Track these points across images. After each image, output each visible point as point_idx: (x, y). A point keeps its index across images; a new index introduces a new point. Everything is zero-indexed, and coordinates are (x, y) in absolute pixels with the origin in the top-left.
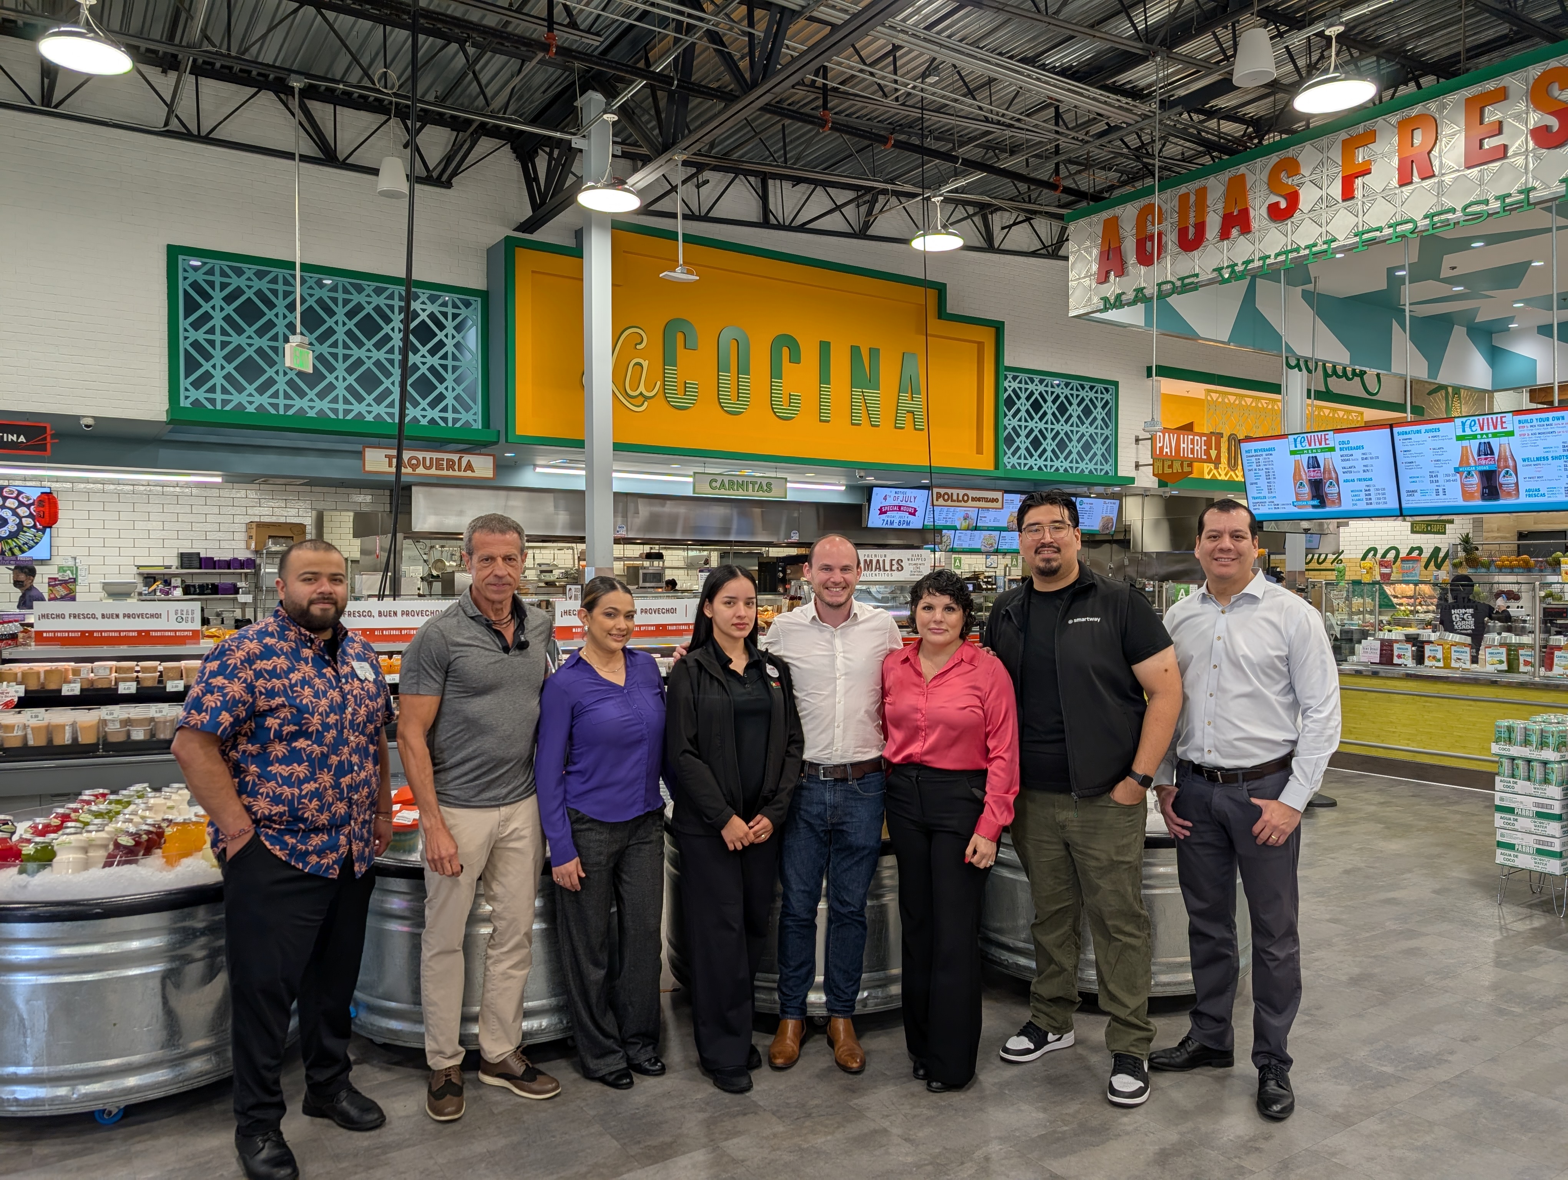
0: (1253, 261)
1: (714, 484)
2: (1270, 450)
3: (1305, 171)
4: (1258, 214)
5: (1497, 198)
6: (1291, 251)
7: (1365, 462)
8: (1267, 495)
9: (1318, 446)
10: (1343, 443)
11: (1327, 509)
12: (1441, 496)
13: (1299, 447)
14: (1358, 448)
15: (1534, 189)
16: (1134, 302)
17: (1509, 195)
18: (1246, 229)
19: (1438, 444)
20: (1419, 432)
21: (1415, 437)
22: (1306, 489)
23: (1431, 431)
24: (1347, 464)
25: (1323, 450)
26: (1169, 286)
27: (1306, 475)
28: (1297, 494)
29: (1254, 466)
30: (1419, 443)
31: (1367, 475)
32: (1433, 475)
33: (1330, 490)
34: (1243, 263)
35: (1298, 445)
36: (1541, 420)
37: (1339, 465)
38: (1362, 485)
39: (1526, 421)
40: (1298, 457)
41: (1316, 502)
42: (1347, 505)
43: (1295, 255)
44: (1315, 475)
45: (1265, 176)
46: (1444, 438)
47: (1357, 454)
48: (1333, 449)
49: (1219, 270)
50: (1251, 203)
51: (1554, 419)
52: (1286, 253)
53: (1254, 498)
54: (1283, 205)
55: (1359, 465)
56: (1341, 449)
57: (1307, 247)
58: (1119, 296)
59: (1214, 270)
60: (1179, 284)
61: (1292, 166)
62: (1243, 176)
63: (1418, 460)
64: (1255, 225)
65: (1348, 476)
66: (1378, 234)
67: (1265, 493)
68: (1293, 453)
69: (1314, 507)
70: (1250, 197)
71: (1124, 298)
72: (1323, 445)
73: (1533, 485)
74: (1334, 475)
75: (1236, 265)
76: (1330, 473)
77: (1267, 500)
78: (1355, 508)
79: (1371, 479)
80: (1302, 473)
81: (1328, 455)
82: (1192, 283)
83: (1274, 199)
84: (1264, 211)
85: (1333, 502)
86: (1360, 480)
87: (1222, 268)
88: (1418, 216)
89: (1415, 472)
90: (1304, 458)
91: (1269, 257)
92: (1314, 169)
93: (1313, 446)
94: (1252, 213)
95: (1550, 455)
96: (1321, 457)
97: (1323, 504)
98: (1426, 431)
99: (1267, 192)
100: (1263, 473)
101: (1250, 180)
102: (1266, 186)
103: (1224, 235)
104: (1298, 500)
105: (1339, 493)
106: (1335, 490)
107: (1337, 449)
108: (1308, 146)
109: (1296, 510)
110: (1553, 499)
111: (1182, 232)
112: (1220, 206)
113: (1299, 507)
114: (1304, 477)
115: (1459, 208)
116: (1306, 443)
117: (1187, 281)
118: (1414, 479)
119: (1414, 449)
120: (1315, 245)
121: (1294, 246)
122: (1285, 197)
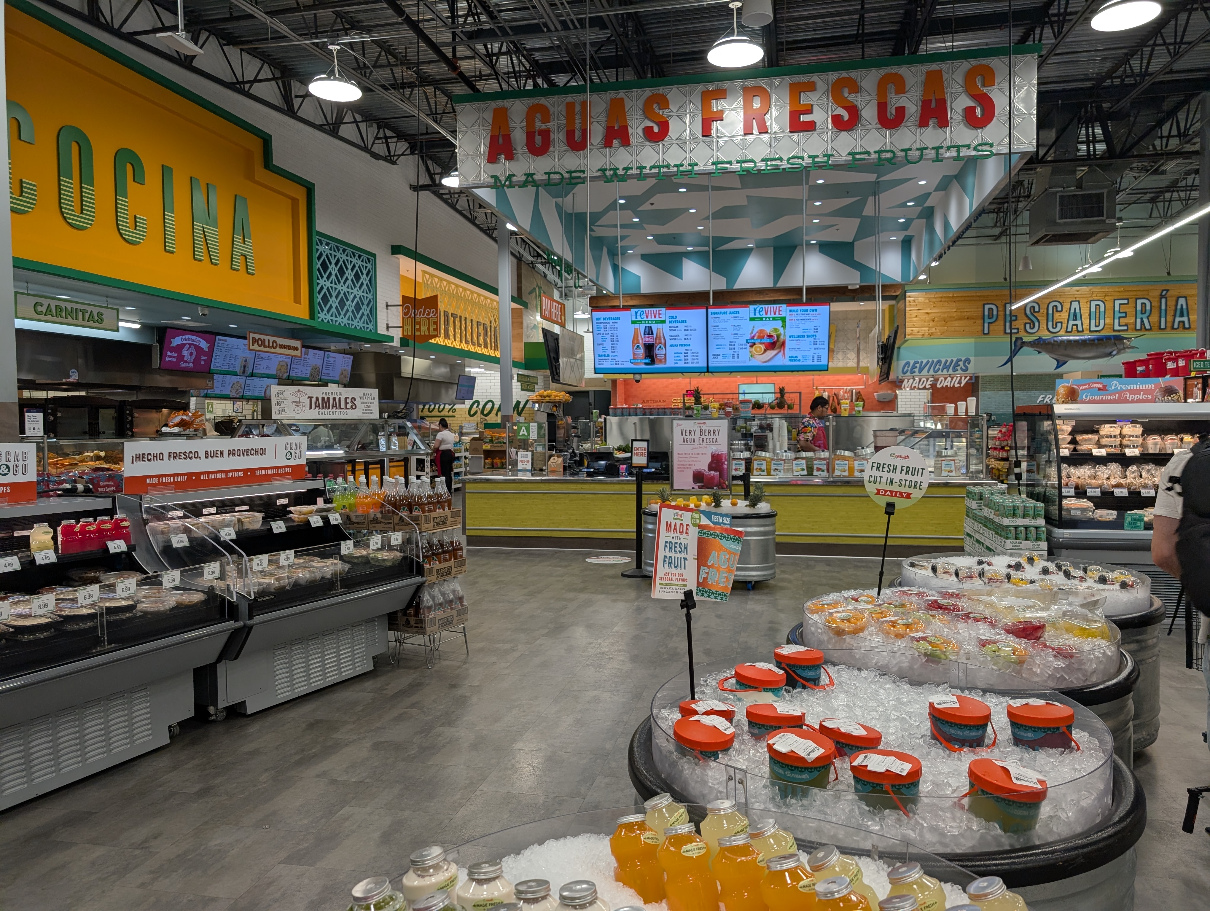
0: (632, 168)
1: (39, 309)
2: (616, 319)
3: (673, 107)
4: (636, 132)
5: (810, 157)
6: (663, 167)
7: (687, 333)
8: (611, 354)
9: (653, 319)
10: (672, 317)
11: (656, 366)
12: (736, 359)
13: (639, 319)
14: (682, 322)
15: (833, 155)
16: (524, 185)
17: (817, 156)
18: (626, 142)
19: (737, 322)
20: (725, 313)
21: (722, 317)
22: (642, 351)
23: (733, 313)
24: (673, 333)
25: (657, 322)
26: (557, 176)
27: (643, 339)
28: (634, 354)
29: (602, 331)
30: (724, 321)
31: (686, 342)
32: (731, 344)
33: (659, 352)
34: (624, 169)
35: (639, 317)
36: (803, 311)
37: (667, 334)
38: (682, 349)
39: (794, 311)
40: (637, 326)
41: (648, 361)
42: (670, 363)
43: (665, 170)
44: (649, 340)
45: (640, 103)
46: (742, 319)
47: (681, 326)
48: (663, 322)
49: (603, 170)
50: (629, 123)
51: (811, 310)
52: (659, 167)
53: (600, 356)
54: (656, 129)
55: (682, 334)
56: (670, 322)
57: (675, 166)
58: (509, 178)
59: (599, 170)
60: (566, 175)
61: (664, 103)
62: (622, 100)
63: (723, 333)
64: (633, 140)
65: (674, 342)
66: (728, 166)
67: (609, 352)
68: (633, 322)
69: (646, 364)
70: (628, 118)
71: (514, 179)
72: (657, 318)
73: (793, 354)
74: (663, 341)
75: (618, 169)
76: (660, 339)
77: (610, 358)
78: (676, 365)
79: (689, 345)
80: (640, 338)
81: (660, 325)
82: (579, 177)
83: (649, 124)
84: (640, 131)
85: (661, 361)
86: (681, 345)
87: (606, 170)
88: (758, 160)
89: (719, 342)
90: (642, 327)
91: (645, 168)
92: (680, 107)
93: (649, 319)
94: (630, 131)
95: (806, 334)
96: (654, 327)
97: (653, 362)
98: (730, 313)
99: (642, 117)
100: (608, 337)
101: (628, 104)
102: (641, 112)
103: (608, 143)
104: (634, 358)
105: (665, 355)
106: (663, 352)
107: (667, 321)
108: (675, 87)
109: (632, 366)
110: (805, 363)
111: (570, 134)
112: (603, 118)
113: (635, 364)
114: (640, 341)
115: (785, 158)
116: (644, 316)
117: (574, 175)
118: (719, 346)
119: (722, 325)
120: (682, 165)
121: (666, 163)
122: (657, 123)
